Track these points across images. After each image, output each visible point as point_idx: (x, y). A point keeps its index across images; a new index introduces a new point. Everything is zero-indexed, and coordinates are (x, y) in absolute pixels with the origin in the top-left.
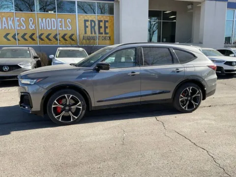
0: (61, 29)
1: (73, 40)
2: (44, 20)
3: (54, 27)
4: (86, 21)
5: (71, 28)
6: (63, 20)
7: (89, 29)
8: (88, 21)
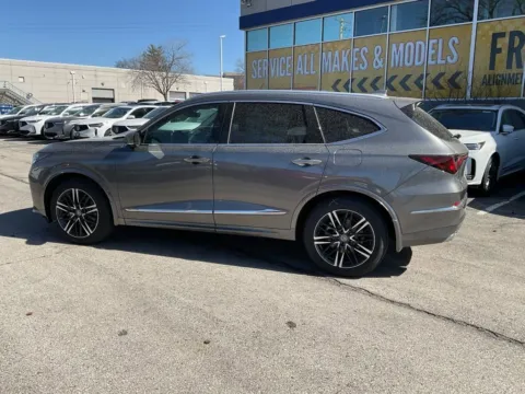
0: (433, 62)
1: (457, 86)
2: (401, 45)
3: (419, 60)
4: (496, 36)
5: (455, 58)
6: (441, 41)
7: (502, 57)
8: (502, 35)
